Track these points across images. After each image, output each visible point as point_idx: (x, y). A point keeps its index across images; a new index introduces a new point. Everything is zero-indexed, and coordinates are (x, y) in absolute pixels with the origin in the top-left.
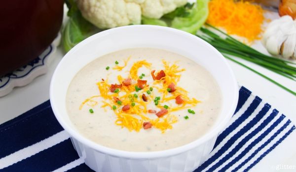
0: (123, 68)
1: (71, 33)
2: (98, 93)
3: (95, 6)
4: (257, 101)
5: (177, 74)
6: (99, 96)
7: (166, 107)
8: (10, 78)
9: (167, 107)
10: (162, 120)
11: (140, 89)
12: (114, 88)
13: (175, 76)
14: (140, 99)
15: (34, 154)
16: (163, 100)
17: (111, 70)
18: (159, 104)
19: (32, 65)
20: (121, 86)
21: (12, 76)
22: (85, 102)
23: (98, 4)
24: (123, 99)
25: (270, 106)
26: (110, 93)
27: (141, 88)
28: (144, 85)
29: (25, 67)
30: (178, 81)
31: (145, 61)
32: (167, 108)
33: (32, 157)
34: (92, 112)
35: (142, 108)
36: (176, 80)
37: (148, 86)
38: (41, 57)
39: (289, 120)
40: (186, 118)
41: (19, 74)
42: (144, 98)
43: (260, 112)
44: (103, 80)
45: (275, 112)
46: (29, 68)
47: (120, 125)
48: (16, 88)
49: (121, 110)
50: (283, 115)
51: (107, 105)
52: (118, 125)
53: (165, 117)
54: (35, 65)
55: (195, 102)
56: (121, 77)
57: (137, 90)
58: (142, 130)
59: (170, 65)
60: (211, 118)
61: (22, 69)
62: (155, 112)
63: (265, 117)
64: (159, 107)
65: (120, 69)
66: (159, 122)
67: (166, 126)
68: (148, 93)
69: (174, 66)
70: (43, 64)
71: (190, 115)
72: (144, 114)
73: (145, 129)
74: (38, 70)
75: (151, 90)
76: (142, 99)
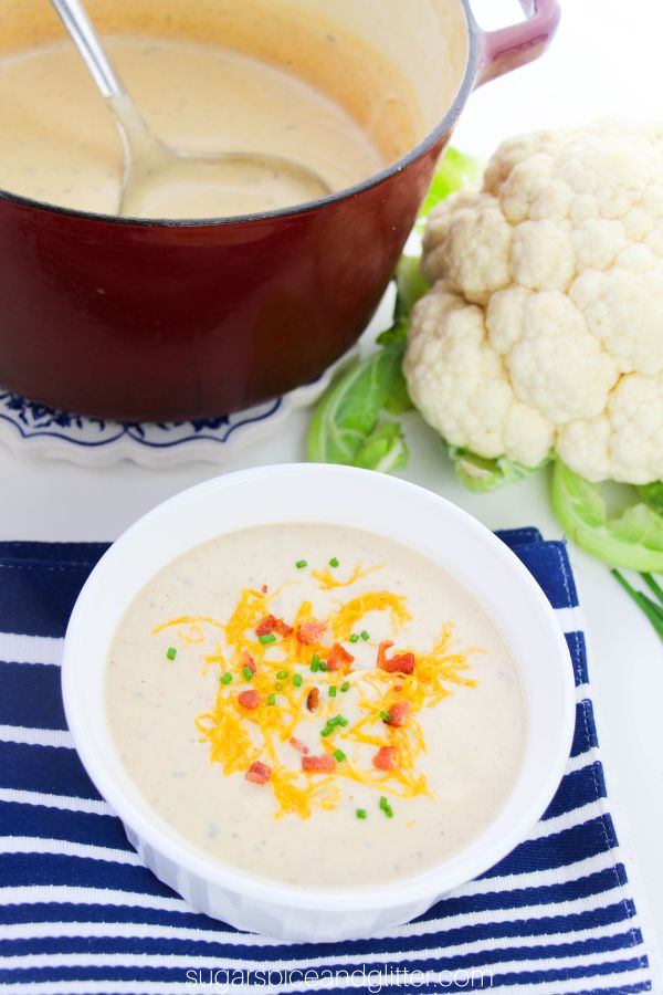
0: (337, 585)
1: (351, 391)
2: (225, 614)
3: (431, 367)
4: (614, 877)
5: (446, 684)
6: (221, 626)
7: (340, 756)
8: (126, 430)
9: (345, 756)
10: (302, 781)
11: (323, 670)
12: (269, 626)
13: (437, 688)
14: (300, 696)
15: (21, 660)
16: (352, 731)
17: (305, 572)
18: (331, 736)
19: (198, 427)
20: (288, 632)
21: (133, 430)
22: (179, 621)
23: (439, 367)
24: (263, 669)
25: (633, 913)
26: (250, 635)
27: (329, 668)
28: (341, 664)
29: (178, 424)
30: (432, 705)
31: (404, 598)
32: (340, 760)
33: (14, 665)
34: (171, 655)
35: (287, 719)
36: (426, 700)
37: (347, 672)
38: (235, 418)
39: (649, 983)
40: (361, 814)
41: (153, 433)
42: (312, 701)
43: (599, 911)
44: (265, 589)
45: (634, 937)
46: (187, 429)
47: (204, 730)
48: (129, 461)
49: (236, 695)
50: (644, 959)
51: (217, 659)
52: (199, 727)
53: (318, 778)
54: (206, 431)
55: (419, 788)
56: (310, 607)
57: (317, 667)
58: (239, 777)
59: (452, 650)
60: (419, 854)
61: (169, 425)
62: (306, 751)
63: (598, 933)
64: (326, 744)
65: (329, 584)
66: (294, 783)
67: (296, 802)
68: (332, 692)
69: (458, 659)
70: (224, 440)
71: (375, 813)
72: (276, 741)
73: (247, 778)
74: (203, 448)
75: (344, 690)
76: (305, 699)
